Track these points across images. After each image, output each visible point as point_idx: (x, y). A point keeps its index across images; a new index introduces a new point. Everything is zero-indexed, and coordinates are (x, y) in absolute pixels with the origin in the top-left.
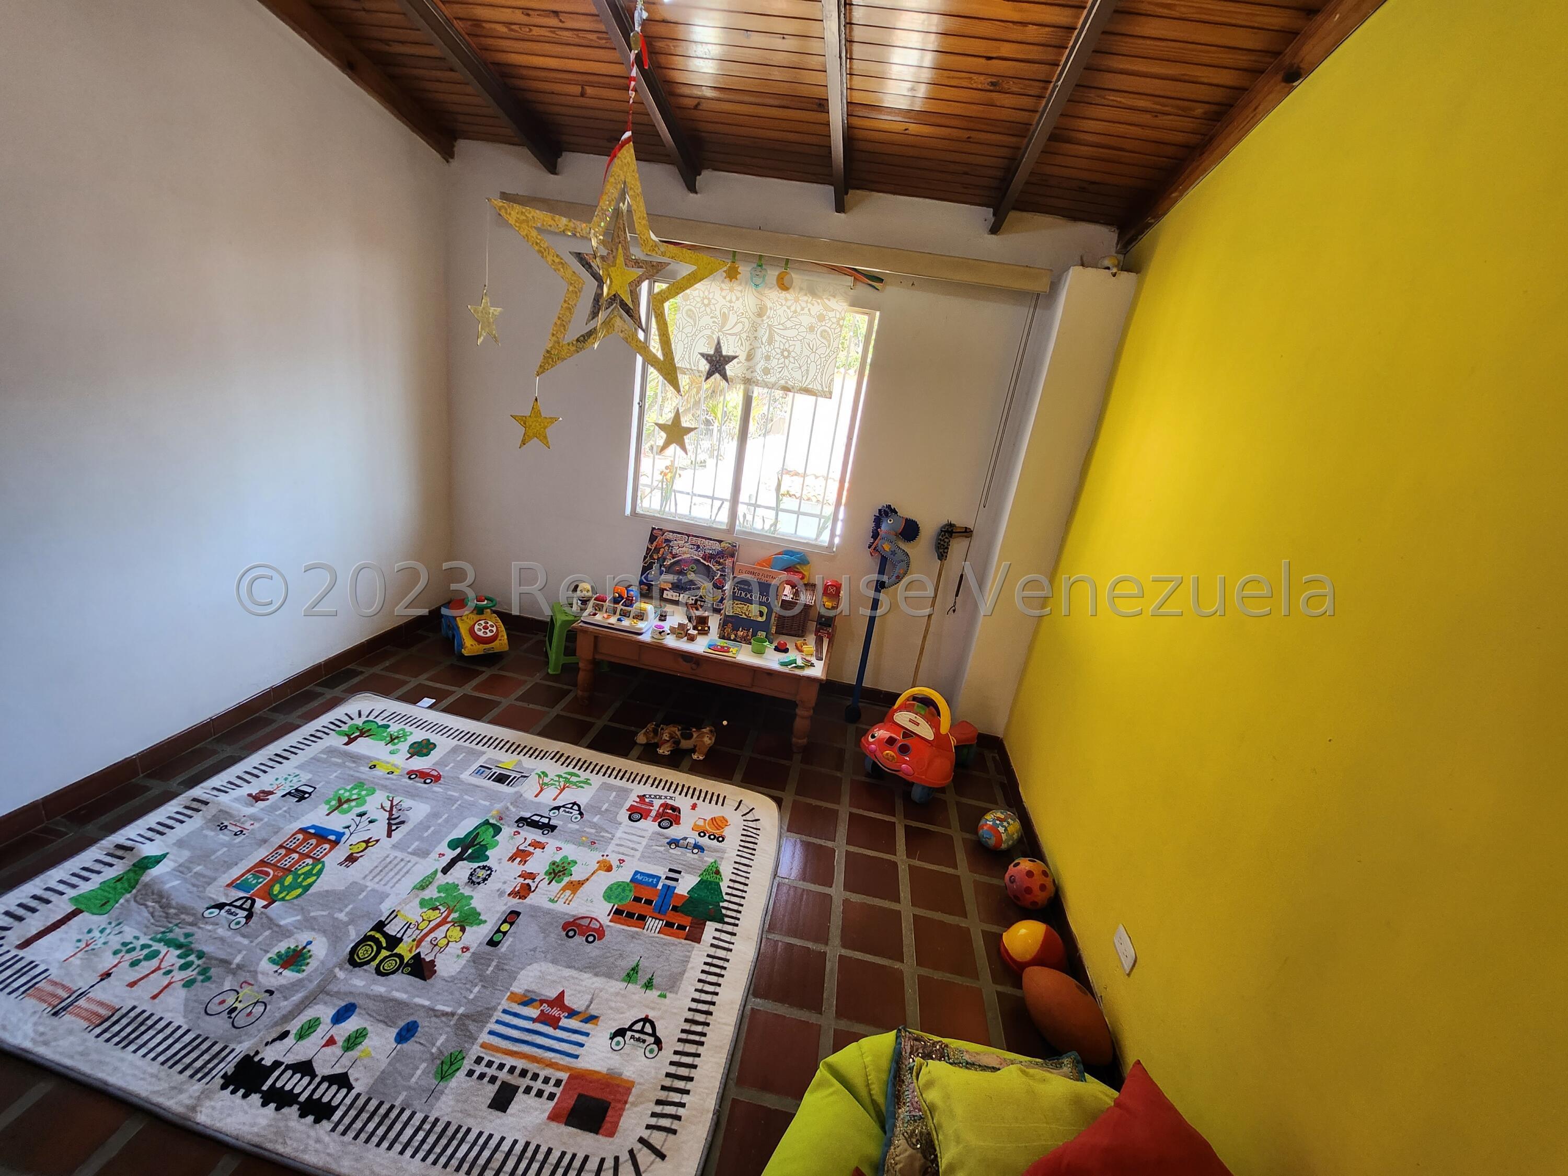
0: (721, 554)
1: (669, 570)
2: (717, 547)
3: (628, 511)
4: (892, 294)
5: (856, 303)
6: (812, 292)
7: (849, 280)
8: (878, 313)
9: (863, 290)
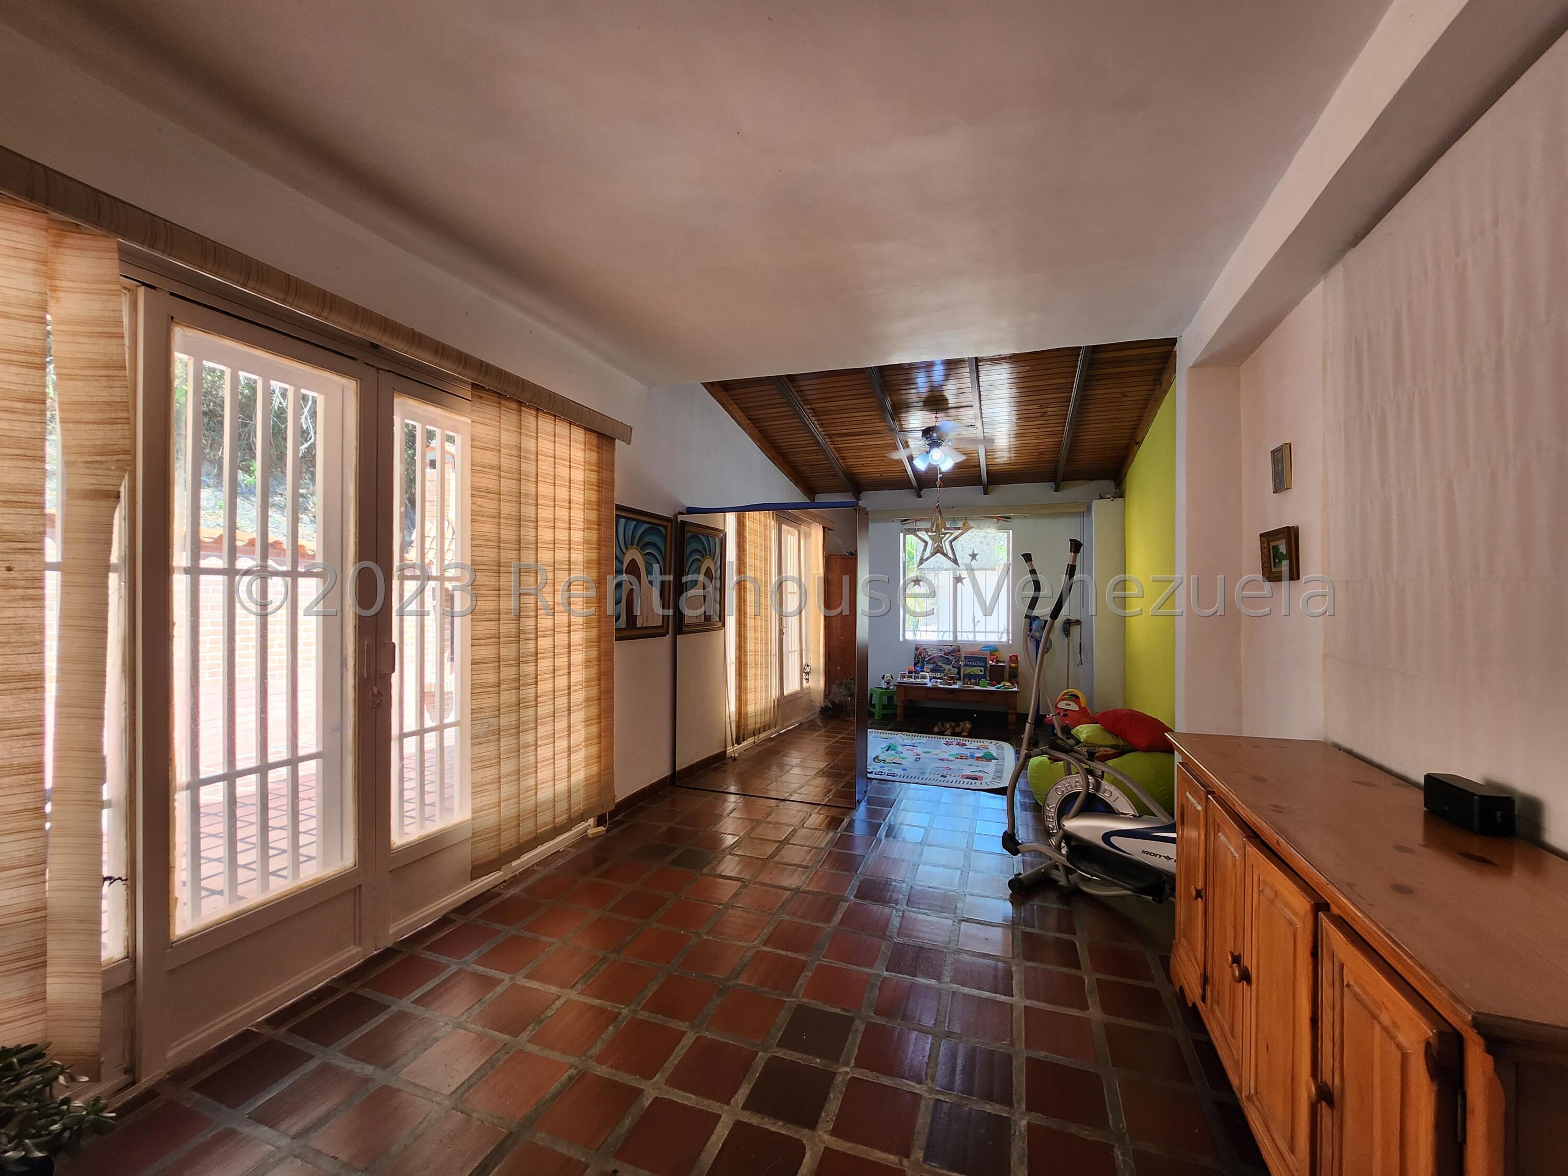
0: (953, 651)
1: (928, 662)
2: (951, 648)
3: (901, 639)
4: (1016, 522)
5: (999, 529)
6: (979, 527)
7: (995, 520)
8: (1011, 531)
9: (1002, 523)
